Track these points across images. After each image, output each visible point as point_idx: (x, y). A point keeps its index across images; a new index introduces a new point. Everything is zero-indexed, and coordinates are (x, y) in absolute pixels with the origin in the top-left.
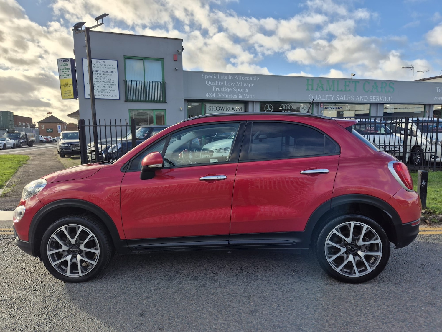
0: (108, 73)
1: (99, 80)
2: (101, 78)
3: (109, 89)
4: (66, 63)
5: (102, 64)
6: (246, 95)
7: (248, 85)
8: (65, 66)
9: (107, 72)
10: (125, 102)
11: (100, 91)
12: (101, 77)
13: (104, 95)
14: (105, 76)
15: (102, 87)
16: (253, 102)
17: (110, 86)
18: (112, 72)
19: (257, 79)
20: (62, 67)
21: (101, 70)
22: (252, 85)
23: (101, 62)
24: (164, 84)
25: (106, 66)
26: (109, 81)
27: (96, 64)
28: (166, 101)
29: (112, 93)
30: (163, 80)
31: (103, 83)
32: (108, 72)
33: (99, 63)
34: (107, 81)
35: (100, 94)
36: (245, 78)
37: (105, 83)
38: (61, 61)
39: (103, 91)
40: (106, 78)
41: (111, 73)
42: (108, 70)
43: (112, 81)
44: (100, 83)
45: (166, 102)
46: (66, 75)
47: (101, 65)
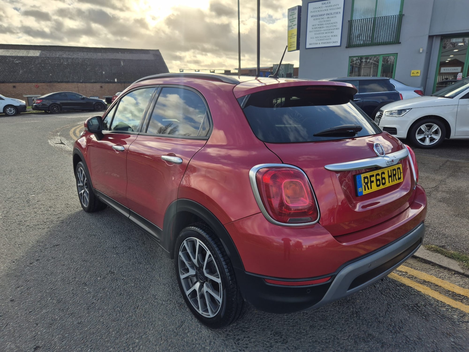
0: (331, 16)
1: (321, 26)
2: (325, 23)
3: (330, 34)
4: (294, 12)
5: (327, 5)
8: (293, 16)
9: (331, 14)
10: (347, 49)
11: (321, 38)
12: (324, 21)
13: (324, 43)
14: (329, 19)
15: (323, 33)
17: (333, 31)
18: (337, 13)
20: (291, 18)
21: (326, 12)
23: (327, 3)
24: (401, 17)
25: (331, 8)
26: (332, 25)
27: (321, 7)
28: (400, 41)
29: (334, 39)
30: (400, 12)
31: (326, 28)
32: (333, 14)
33: (324, 5)
34: (330, 25)
35: (321, 42)
37: (327, 28)
38: (290, 10)
39: (324, 38)
40: (329, 22)
41: (336, 15)
42: (333, 11)
43: (335, 25)
44: (322, 29)
45: (400, 43)
46: (293, 25)
47: (326, 7)
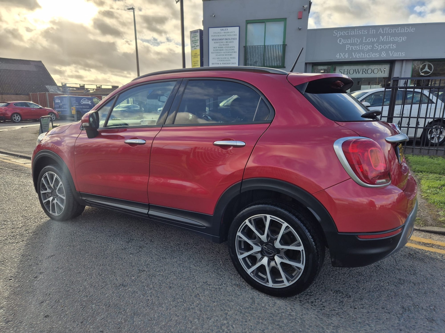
0: (229, 41)
1: (221, 49)
2: (224, 46)
3: (230, 57)
4: (196, 35)
5: (225, 31)
6: (391, 53)
7: (396, 39)
8: (195, 38)
9: (229, 39)
11: (221, 59)
12: (224, 45)
13: (225, 64)
14: (227, 43)
15: (223, 55)
16: (402, 61)
17: (231, 53)
18: (234, 39)
19: (412, 30)
20: (193, 39)
21: (224, 37)
22: (404, 39)
23: (225, 30)
24: (284, 46)
25: (229, 34)
26: (231, 48)
27: (220, 33)
28: (285, 66)
29: (232, 61)
30: (283, 42)
31: (225, 51)
32: (230, 39)
33: (223, 31)
34: (229, 49)
35: (222, 62)
36: (393, 31)
37: (227, 51)
38: (192, 33)
39: (224, 59)
40: (228, 46)
41: (233, 40)
42: (230, 37)
43: (233, 48)
44: (222, 51)
46: (196, 46)
47: (224, 33)
